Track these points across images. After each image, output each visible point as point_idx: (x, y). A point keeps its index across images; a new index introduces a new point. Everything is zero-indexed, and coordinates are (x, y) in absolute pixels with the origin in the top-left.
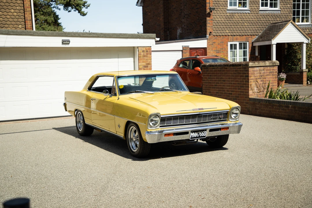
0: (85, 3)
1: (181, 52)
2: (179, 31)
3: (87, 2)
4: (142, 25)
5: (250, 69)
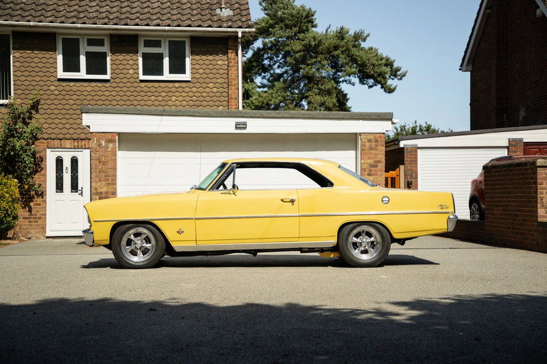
0: (398, 70)
1: (506, 150)
2: (522, 113)
3: (401, 67)
4: (470, 104)
5: (539, 170)
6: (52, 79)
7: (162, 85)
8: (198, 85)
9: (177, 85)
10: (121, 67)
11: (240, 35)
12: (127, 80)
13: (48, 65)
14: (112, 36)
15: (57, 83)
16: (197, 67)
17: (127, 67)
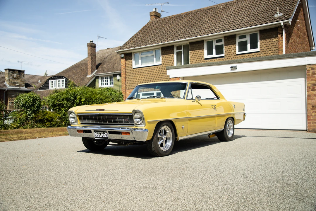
6: (203, 59)
7: (247, 55)
8: (263, 53)
9: (253, 54)
10: (229, 50)
11: (282, 24)
12: (231, 55)
13: (201, 54)
14: (225, 37)
15: (204, 61)
16: (263, 44)
17: (231, 49)
